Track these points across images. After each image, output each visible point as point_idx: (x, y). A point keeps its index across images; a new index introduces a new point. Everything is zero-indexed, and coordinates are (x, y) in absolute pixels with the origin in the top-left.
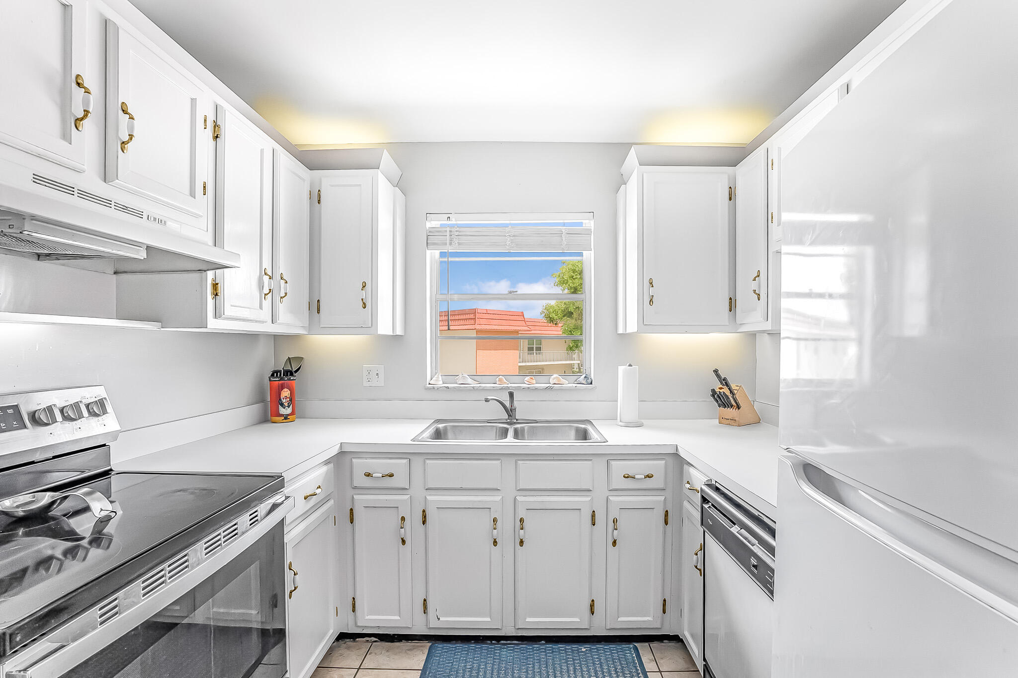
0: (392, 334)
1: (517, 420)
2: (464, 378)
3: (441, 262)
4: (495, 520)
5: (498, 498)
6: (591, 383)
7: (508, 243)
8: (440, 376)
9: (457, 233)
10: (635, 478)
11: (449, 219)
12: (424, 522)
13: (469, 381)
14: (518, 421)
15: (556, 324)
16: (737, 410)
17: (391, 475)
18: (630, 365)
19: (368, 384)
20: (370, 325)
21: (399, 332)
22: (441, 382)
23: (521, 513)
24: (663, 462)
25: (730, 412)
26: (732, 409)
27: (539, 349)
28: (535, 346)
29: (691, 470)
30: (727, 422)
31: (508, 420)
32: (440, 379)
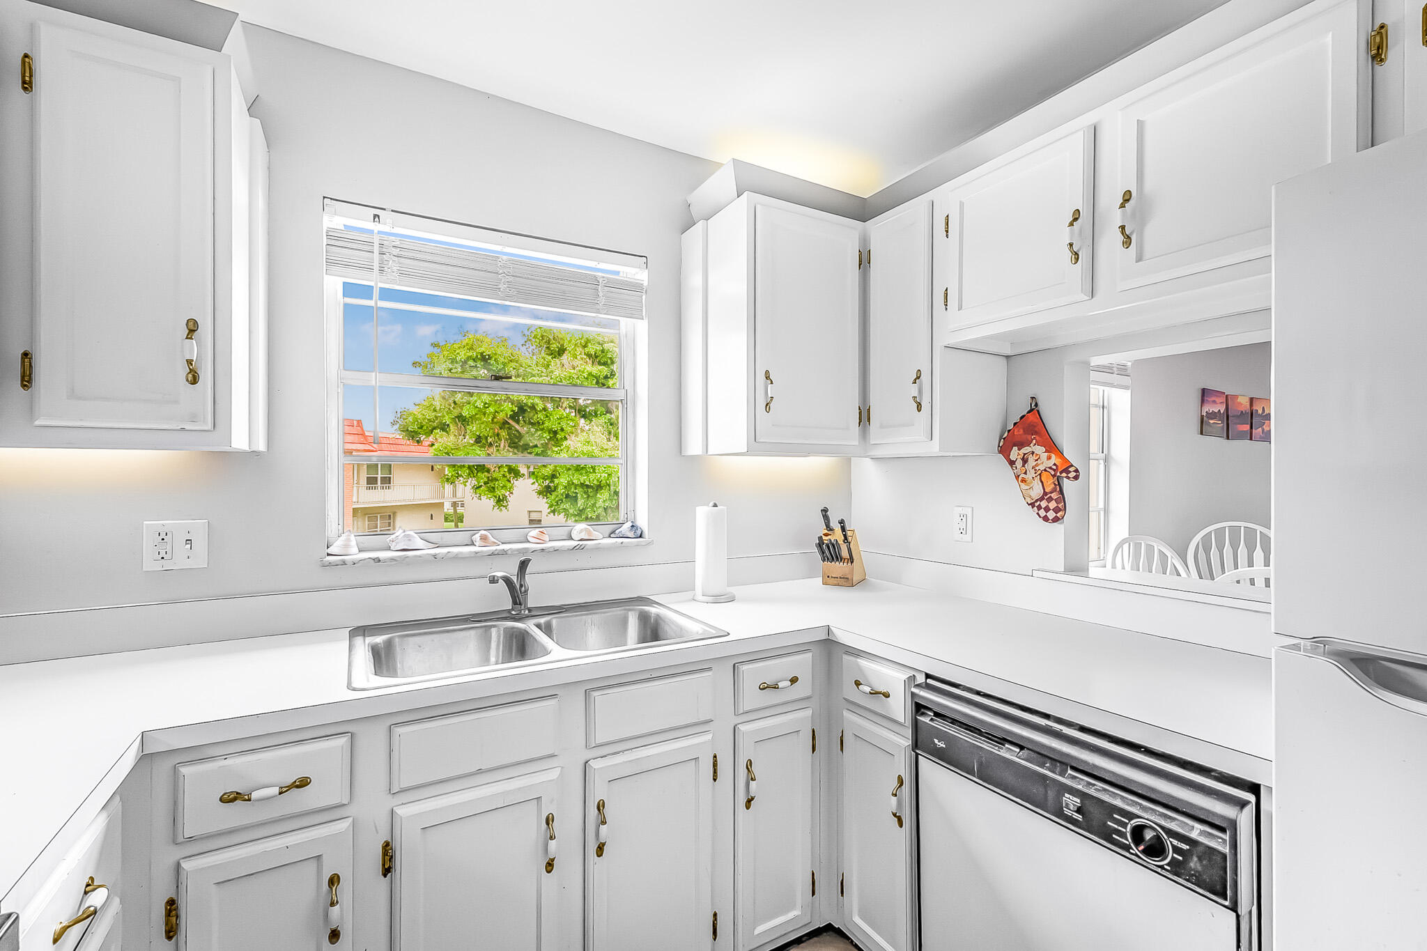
0: (247, 448)
1: (530, 610)
2: (408, 538)
3: (346, 306)
4: (549, 820)
5: (554, 774)
6: (641, 537)
7: (502, 286)
8: (352, 537)
9: (396, 252)
10: (778, 688)
11: (377, 219)
12: (387, 871)
13: (419, 543)
14: (533, 613)
15: (418, 442)
16: (849, 564)
17: (303, 783)
18: (715, 505)
19: (158, 566)
20: (209, 426)
21: (261, 446)
22: (355, 550)
23: (599, 791)
24: (810, 655)
25: (838, 568)
26: (841, 563)
27: (387, 481)
28: (379, 476)
29: (863, 662)
30: (835, 581)
31: (513, 612)
32: (353, 543)
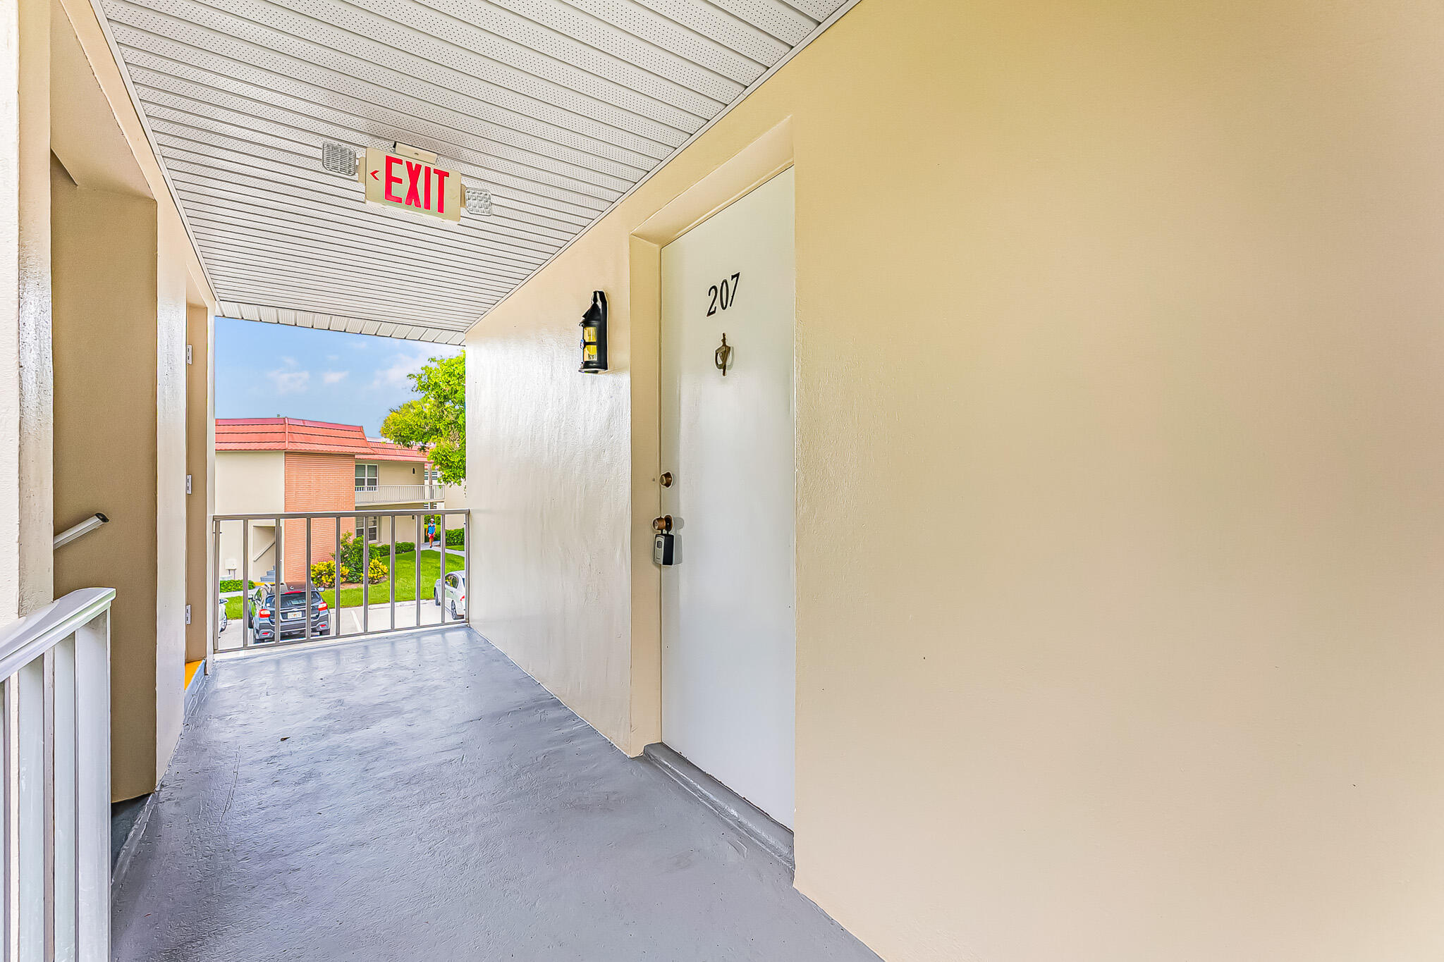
27: (373, 482)
28: (366, 478)
